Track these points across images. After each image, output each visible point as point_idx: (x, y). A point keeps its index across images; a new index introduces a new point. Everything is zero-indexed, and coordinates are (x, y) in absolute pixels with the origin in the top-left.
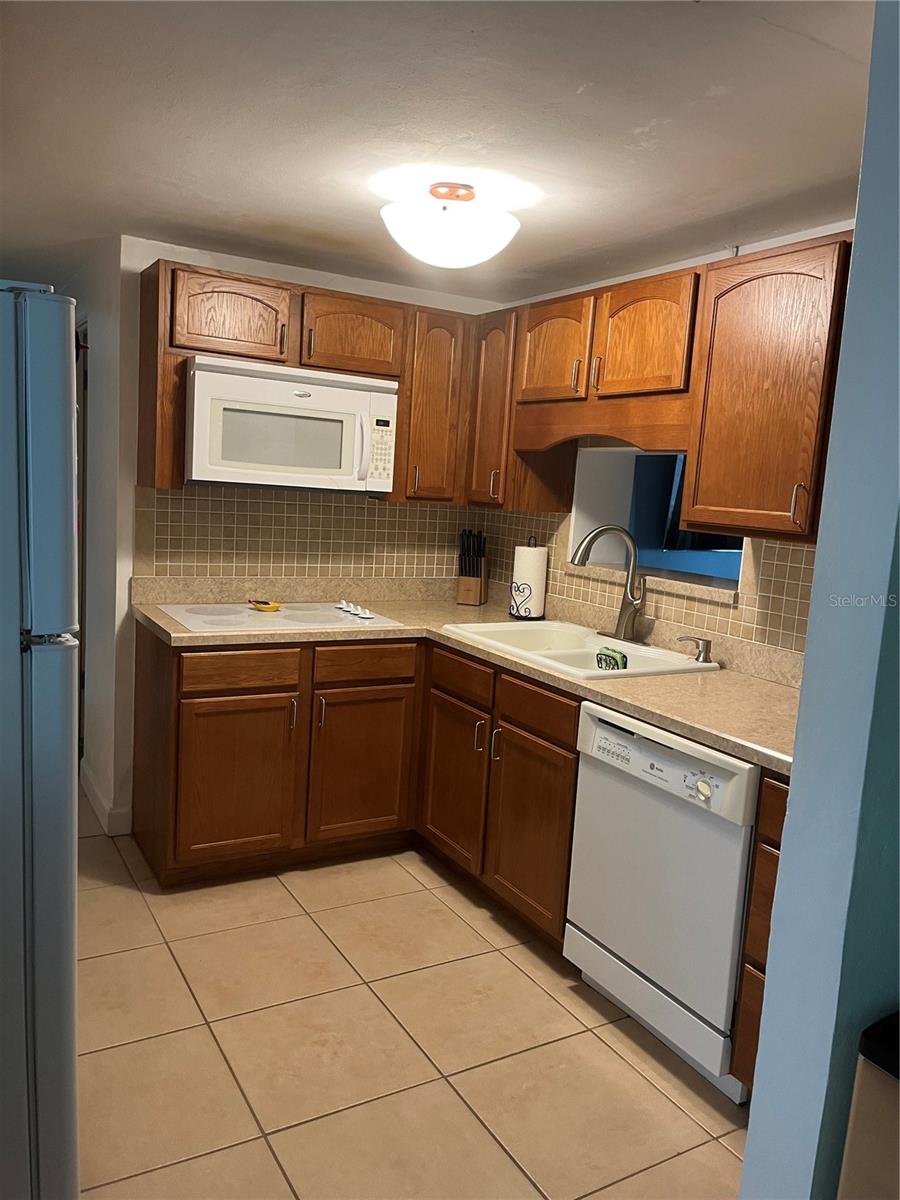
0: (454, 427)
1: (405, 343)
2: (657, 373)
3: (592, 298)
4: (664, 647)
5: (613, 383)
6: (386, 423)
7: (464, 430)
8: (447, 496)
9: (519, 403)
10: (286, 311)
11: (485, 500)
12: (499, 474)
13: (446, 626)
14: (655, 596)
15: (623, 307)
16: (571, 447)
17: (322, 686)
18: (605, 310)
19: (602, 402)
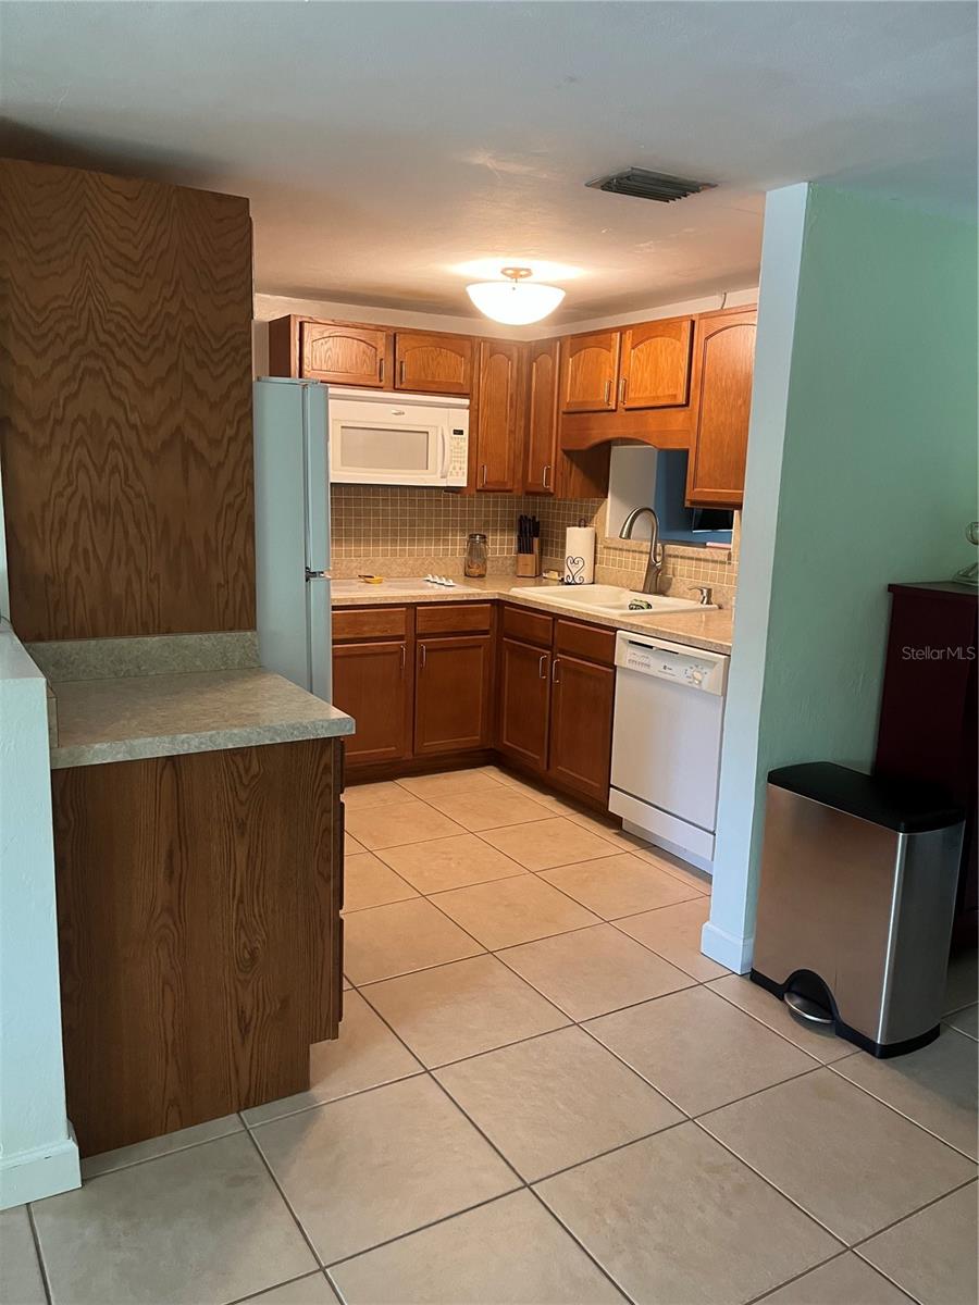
0: (512, 432)
1: (472, 368)
2: (667, 393)
3: (618, 334)
4: (679, 597)
5: (637, 398)
6: (461, 432)
7: (520, 434)
8: (508, 488)
9: (564, 413)
10: (383, 349)
11: (542, 490)
12: (550, 469)
13: (513, 589)
14: (673, 560)
15: (641, 343)
16: (605, 448)
17: (423, 636)
18: (628, 343)
19: (628, 413)
